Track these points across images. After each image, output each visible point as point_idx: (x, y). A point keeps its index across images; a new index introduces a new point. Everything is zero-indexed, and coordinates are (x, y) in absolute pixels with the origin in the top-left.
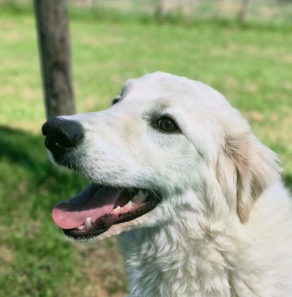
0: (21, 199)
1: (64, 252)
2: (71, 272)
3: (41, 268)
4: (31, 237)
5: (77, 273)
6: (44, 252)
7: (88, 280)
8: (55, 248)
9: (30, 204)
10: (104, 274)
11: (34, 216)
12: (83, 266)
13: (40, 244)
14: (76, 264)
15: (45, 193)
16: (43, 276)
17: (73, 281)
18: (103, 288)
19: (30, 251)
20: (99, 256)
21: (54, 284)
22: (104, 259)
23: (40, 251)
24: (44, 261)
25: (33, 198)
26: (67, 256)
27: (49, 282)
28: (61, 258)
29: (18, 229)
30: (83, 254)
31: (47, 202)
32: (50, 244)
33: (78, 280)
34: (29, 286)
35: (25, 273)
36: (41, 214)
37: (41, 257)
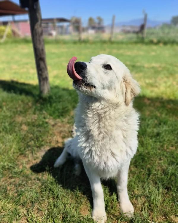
0: (30, 108)
1: (46, 125)
2: (48, 132)
4: (34, 121)
5: (51, 132)
6: (39, 126)
7: (55, 135)
8: (43, 124)
9: (33, 109)
10: (60, 132)
11: (34, 113)
12: (53, 130)
13: (37, 123)
14: (50, 129)
15: (38, 105)
16: (38, 134)
17: (49, 135)
18: (60, 137)
19: (34, 126)
20: (59, 126)
21: (42, 136)
22: (60, 127)
23: (37, 125)
24: (39, 129)
25: (34, 107)
26: (47, 126)
27: (40, 136)
28: (45, 128)
29: (29, 118)
30: (53, 126)
31: (39, 108)
32: (41, 123)
33: (51, 135)
34: (33, 138)
35: (32, 133)
36: (37, 112)
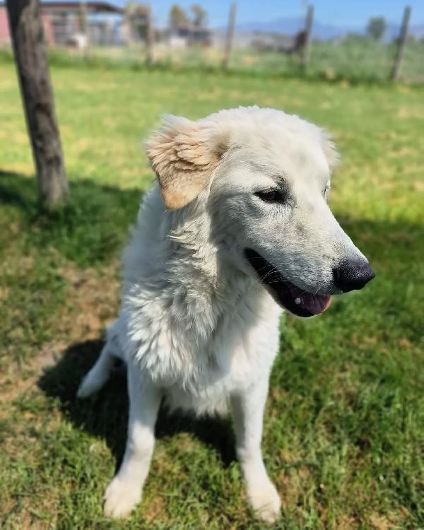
0: (14, 237)
1: (56, 284)
2: (63, 303)
3: (34, 301)
4: (23, 273)
5: (70, 303)
6: (38, 286)
7: (81, 310)
8: (48, 281)
9: (22, 243)
10: (96, 302)
11: (26, 254)
12: (76, 296)
13: (32, 280)
14: (68, 295)
15: (36, 230)
16: (36, 309)
17: (65, 310)
18: (94, 315)
19: (23, 287)
20: (91, 287)
21: (47, 315)
22: (96, 288)
23: (33, 285)
24: (36, 295)
25: (25, 236)
26: (59, 288)
27: (41, 314)
28: (54, 291)
29: (10, 266)
30: (77, 285)
31: (38, 239)
32: (42, 279)
33: (71, 310)
34: (22, 318)
35: (18, 307)
36: (34, 250)
37: (33, 291)
